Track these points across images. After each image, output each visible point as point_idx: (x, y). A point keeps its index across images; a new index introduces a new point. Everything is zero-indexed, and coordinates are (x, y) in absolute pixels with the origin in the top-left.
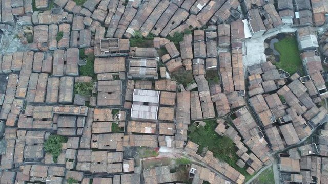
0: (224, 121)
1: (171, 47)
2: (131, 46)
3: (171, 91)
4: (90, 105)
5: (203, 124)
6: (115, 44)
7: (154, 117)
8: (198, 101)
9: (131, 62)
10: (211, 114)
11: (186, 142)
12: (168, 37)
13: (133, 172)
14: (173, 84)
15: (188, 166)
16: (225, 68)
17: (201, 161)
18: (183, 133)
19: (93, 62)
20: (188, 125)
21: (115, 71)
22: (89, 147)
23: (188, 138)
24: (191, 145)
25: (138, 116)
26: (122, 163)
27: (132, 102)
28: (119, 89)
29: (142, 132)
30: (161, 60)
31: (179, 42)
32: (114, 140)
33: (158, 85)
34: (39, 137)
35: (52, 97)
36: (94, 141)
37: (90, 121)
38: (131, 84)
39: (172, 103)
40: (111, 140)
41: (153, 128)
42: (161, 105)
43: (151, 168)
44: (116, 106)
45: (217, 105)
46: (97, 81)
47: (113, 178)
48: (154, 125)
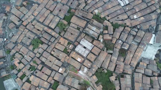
0: (116, 76)
1: (111, 28)
2: (93, 18)
3: (99, 48)
4: (61, 34)
5: (106, 71)
6: (86, 13)
7: (85, 55)
8: (109, 60)
9: (89, 25)
10: (112, 69)
11: (93, 75)
12: (112, 23)
13: (62, 74)
14: (102, 45)
15: (88, 86)
16: (131, 52)
17: (95, 87)
18: (94, 70)
19: (72, 16)
20: (98, 68)
21: (79, 25)
22: (50, 52)
23: (95, 74)
24: (95, 77)
25: (79, 51)
26: (60, 67)
27: (79, 43)
28: (77, 34)
29: (76, 59)
30: (103, 32)
31: (115, 28)
32: (62, 56)
33: (95, 42)
34: (32, 36)
35: (47, 22)
36: (53, 51)
37: (56, 41)
38: (83, 35)
39: (97, 54)
40: (61, 55)
41: (82, 60)
42: (91, 52)
43: (71, 77)
44: (71, 41)
45: (117, 66)
46: (69, 26)
47: (52, 71)
48: (83, 59)
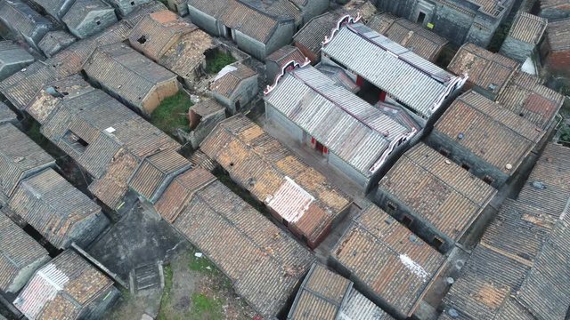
14: (546, 96)
22: (19, 101)
25: (299, 109)
26: (55, 252)
29: (258, 189)
32: (120, 139)
36: (53, 92)
40: (110, 130)
41: (320, 204)
42: (427, 137)
48: (336, 202)
